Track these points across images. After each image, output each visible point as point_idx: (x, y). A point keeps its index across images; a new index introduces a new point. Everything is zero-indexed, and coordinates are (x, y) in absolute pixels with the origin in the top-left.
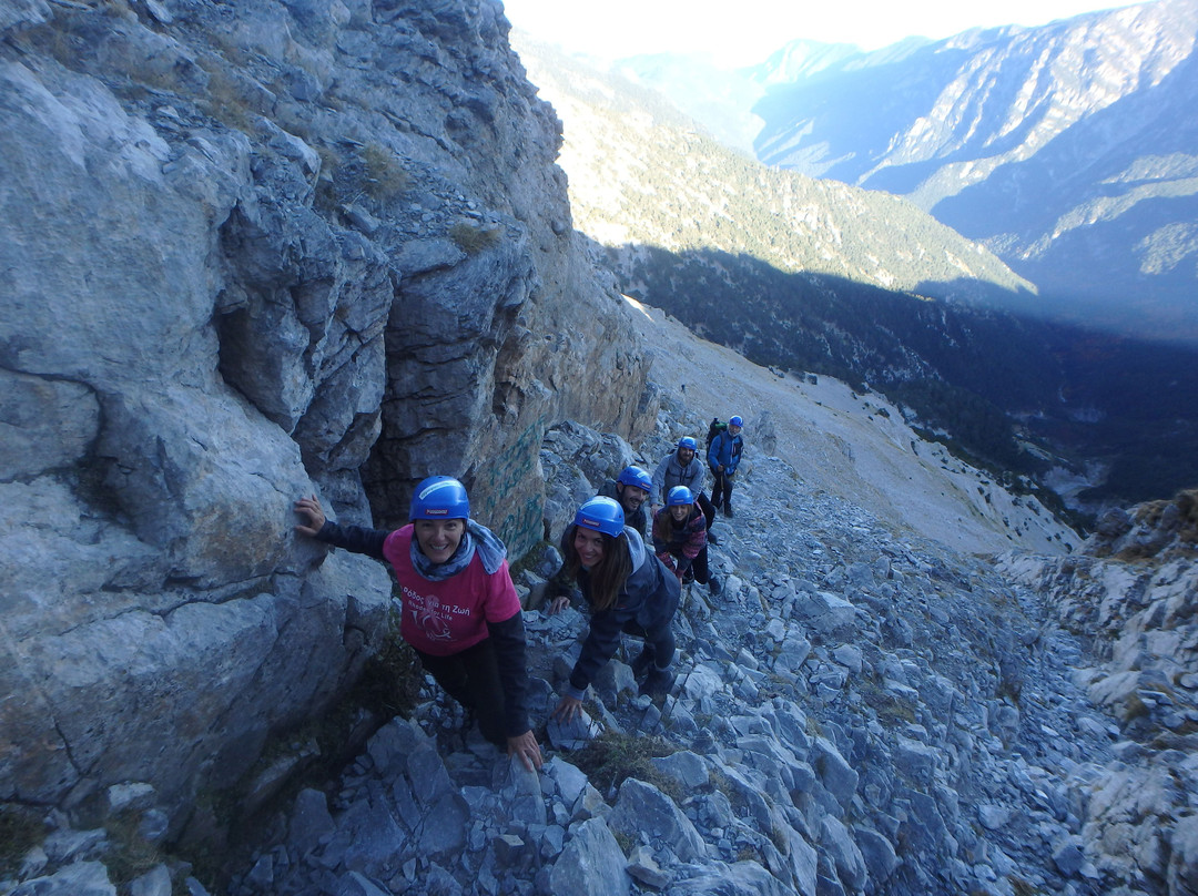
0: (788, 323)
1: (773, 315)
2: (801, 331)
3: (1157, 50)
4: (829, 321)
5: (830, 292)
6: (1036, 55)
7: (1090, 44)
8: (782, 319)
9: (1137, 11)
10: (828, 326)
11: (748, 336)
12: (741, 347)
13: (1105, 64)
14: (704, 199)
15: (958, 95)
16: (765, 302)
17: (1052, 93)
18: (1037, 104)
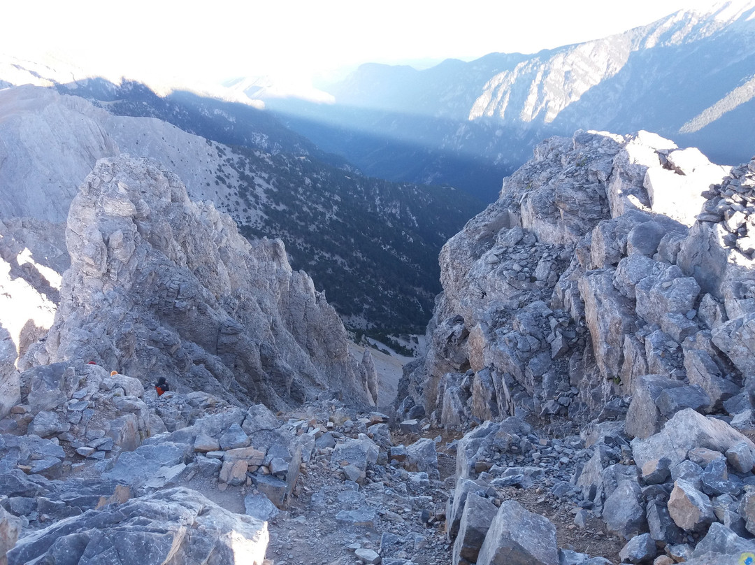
0: (390, 293)
1: (380, 288)
2: (400, 297)
3: (609, 71)
4: (419, 286)
5: (416, 265)
6: (533, 76)
7: (567, 68)
8: (387, 290)
9: (592, 45)
10: (418, 290)
11: (366, 306)
12: (362, 314)
13: (578, 81)
14: (320, 208)
15: (485, 105)
16: (373, 280)
17: (548, 102)
18: (539, 109)
